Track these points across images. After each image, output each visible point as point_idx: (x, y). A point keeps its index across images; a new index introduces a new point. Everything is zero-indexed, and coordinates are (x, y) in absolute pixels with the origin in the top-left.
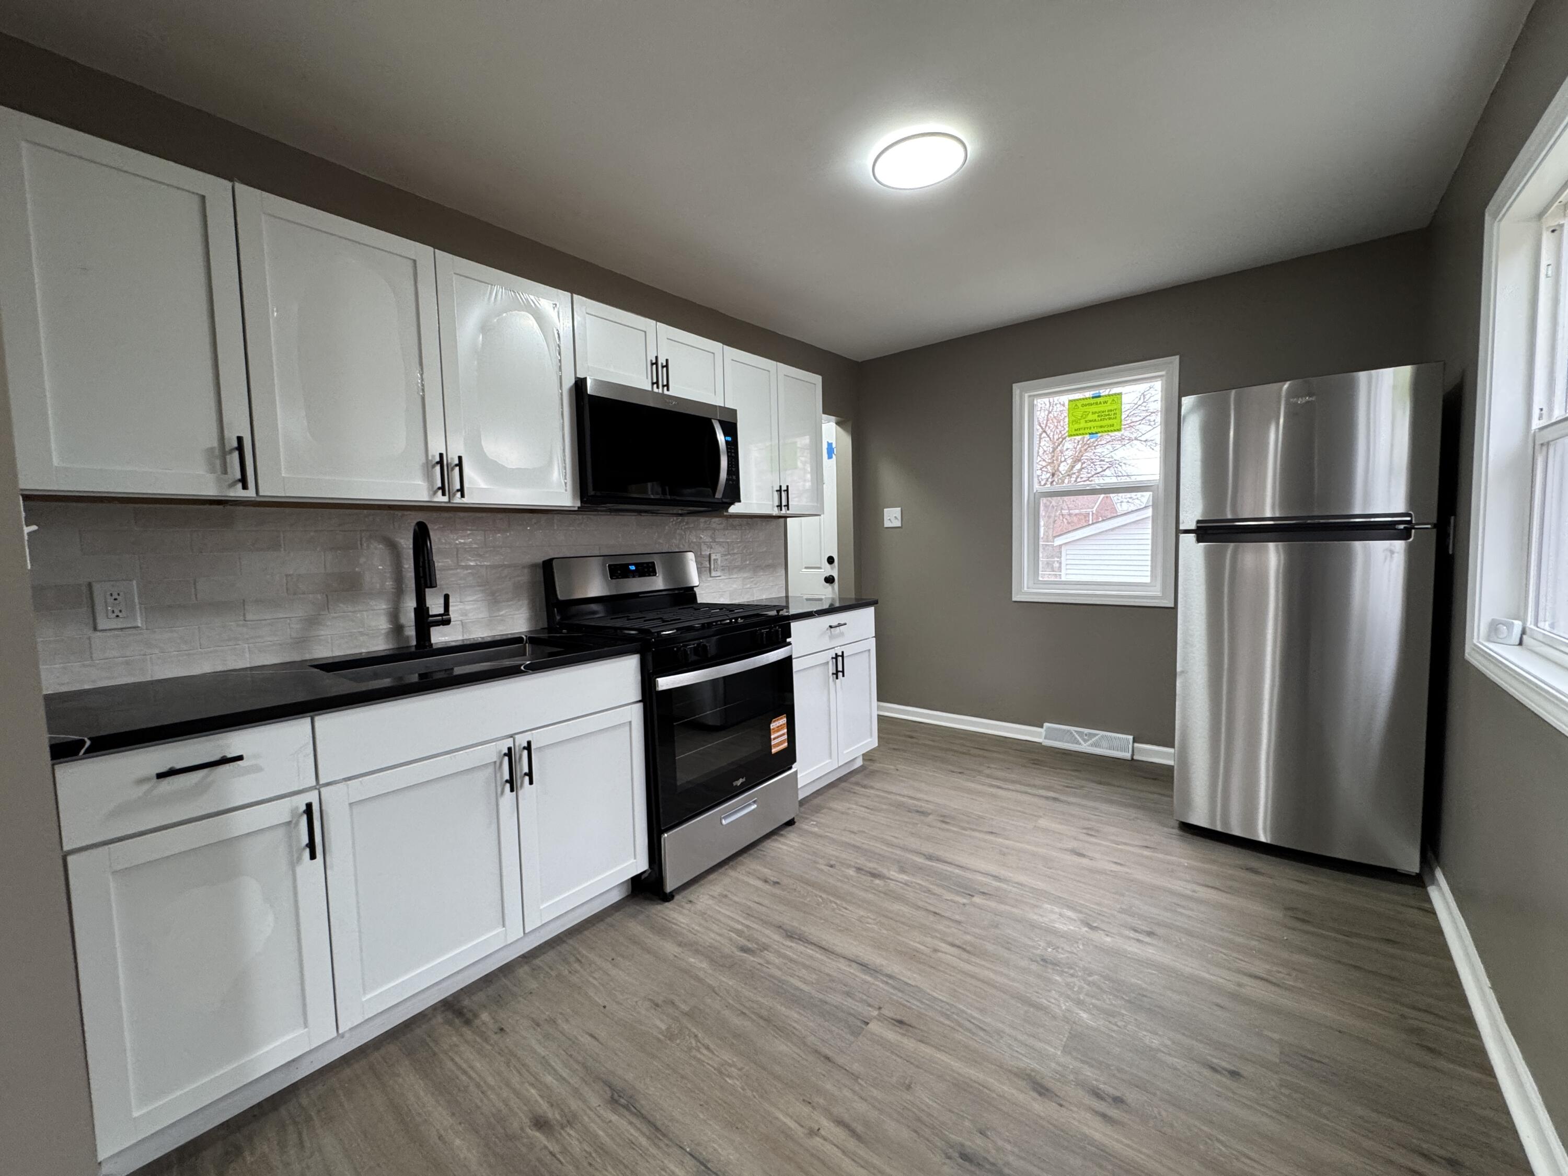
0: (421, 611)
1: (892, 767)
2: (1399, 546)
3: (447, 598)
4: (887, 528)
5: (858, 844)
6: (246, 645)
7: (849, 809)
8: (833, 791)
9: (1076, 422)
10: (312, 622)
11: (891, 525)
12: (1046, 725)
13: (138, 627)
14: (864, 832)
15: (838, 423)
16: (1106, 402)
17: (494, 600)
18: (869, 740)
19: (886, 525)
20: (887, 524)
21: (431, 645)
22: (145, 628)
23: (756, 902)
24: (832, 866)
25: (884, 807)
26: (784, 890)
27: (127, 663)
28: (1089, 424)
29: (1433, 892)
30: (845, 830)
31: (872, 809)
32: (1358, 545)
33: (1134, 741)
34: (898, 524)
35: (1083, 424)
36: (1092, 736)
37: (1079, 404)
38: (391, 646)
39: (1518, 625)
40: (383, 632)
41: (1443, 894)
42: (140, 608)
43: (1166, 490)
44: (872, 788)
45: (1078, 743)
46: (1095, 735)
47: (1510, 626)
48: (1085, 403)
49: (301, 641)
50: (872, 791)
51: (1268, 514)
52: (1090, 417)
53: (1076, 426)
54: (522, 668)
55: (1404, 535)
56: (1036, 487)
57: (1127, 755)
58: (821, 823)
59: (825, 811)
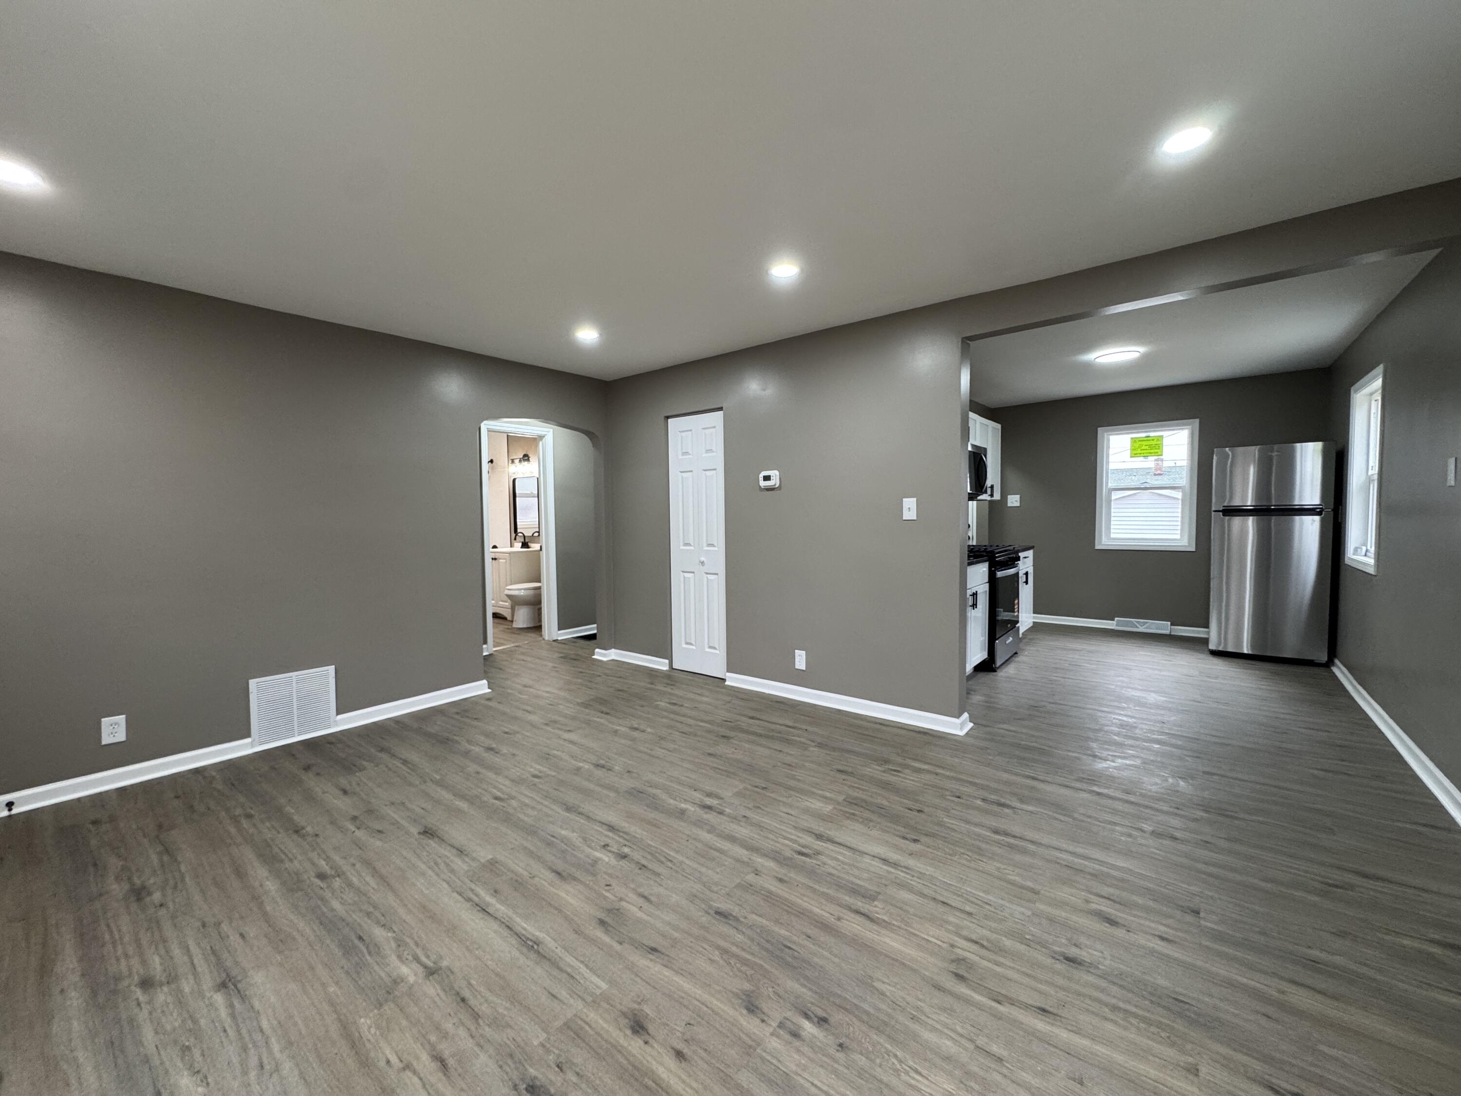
2: (1317, 518)
9: (1134, 450)
11: (1011, 506)
12: (1116, 619)
16: (1153, 440)
20: (1009, 505)
28: (1143, 451)
29: (1335, 670)
32: (1297, 518)
33: (1172, 625)
34: (1018, 504)
35: (1139, 451)
36: (1145, 623)
37: (1137, 440)
39: (1364, 548)
41: (1339, 668)
43: (1191, 488)
45: (1137, 627)
46: (1147, 623)
47: (1362, 549)
48: (1141, 440)
51: (1249, 504)
52: (1144, 447)
53: (1135, 452)
55: (1319, 514)
56: (1110, 485)
57: (1167, 632)
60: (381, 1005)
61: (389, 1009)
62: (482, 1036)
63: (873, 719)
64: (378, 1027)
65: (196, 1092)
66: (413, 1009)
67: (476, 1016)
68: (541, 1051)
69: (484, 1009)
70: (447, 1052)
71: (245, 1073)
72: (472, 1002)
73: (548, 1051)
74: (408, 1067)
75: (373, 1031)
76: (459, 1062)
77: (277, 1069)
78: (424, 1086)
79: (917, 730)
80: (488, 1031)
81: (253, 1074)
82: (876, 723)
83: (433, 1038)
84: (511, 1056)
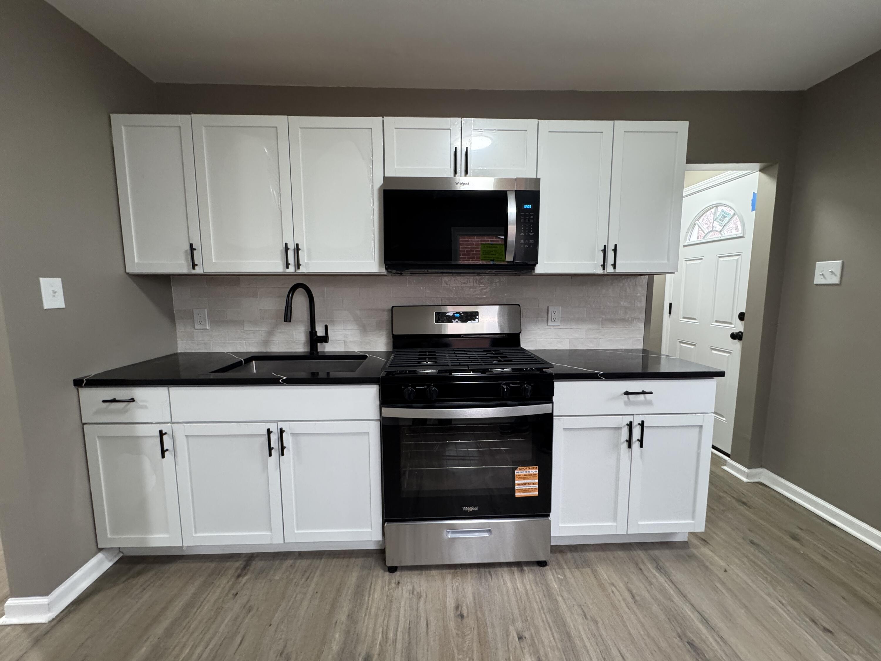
0: (312, 333)
1: (723, 564)
3: (326, 327)
4: (817, 285)
5: (573, 633)
6: (245, 342)
7: (613, 584)
8: (621, 554)
10: (270, 333)
11: (823, 281)
13: (207, 329)
14: (596, 623)
15: (762, 170)
17: (364, 329)
18: (690, 521)
19: (816, 282)
20: (818, 280)
21: (318, 353)
22: (210, 329)
23: (427, 621)
24: (520, 638)
25: (655, 608)
26: (458, 628)
27: (205, 344)
30: (580, 606)
31: (635, 601)
34: (835, 280)
38: (306, 350)
40: (303, 342)
42: (208, 321)
44: (667, 575)
49: (266, 343)
50: (662, 579)
54: (280, 381)
58: (567, 583)
59: (589, 570)
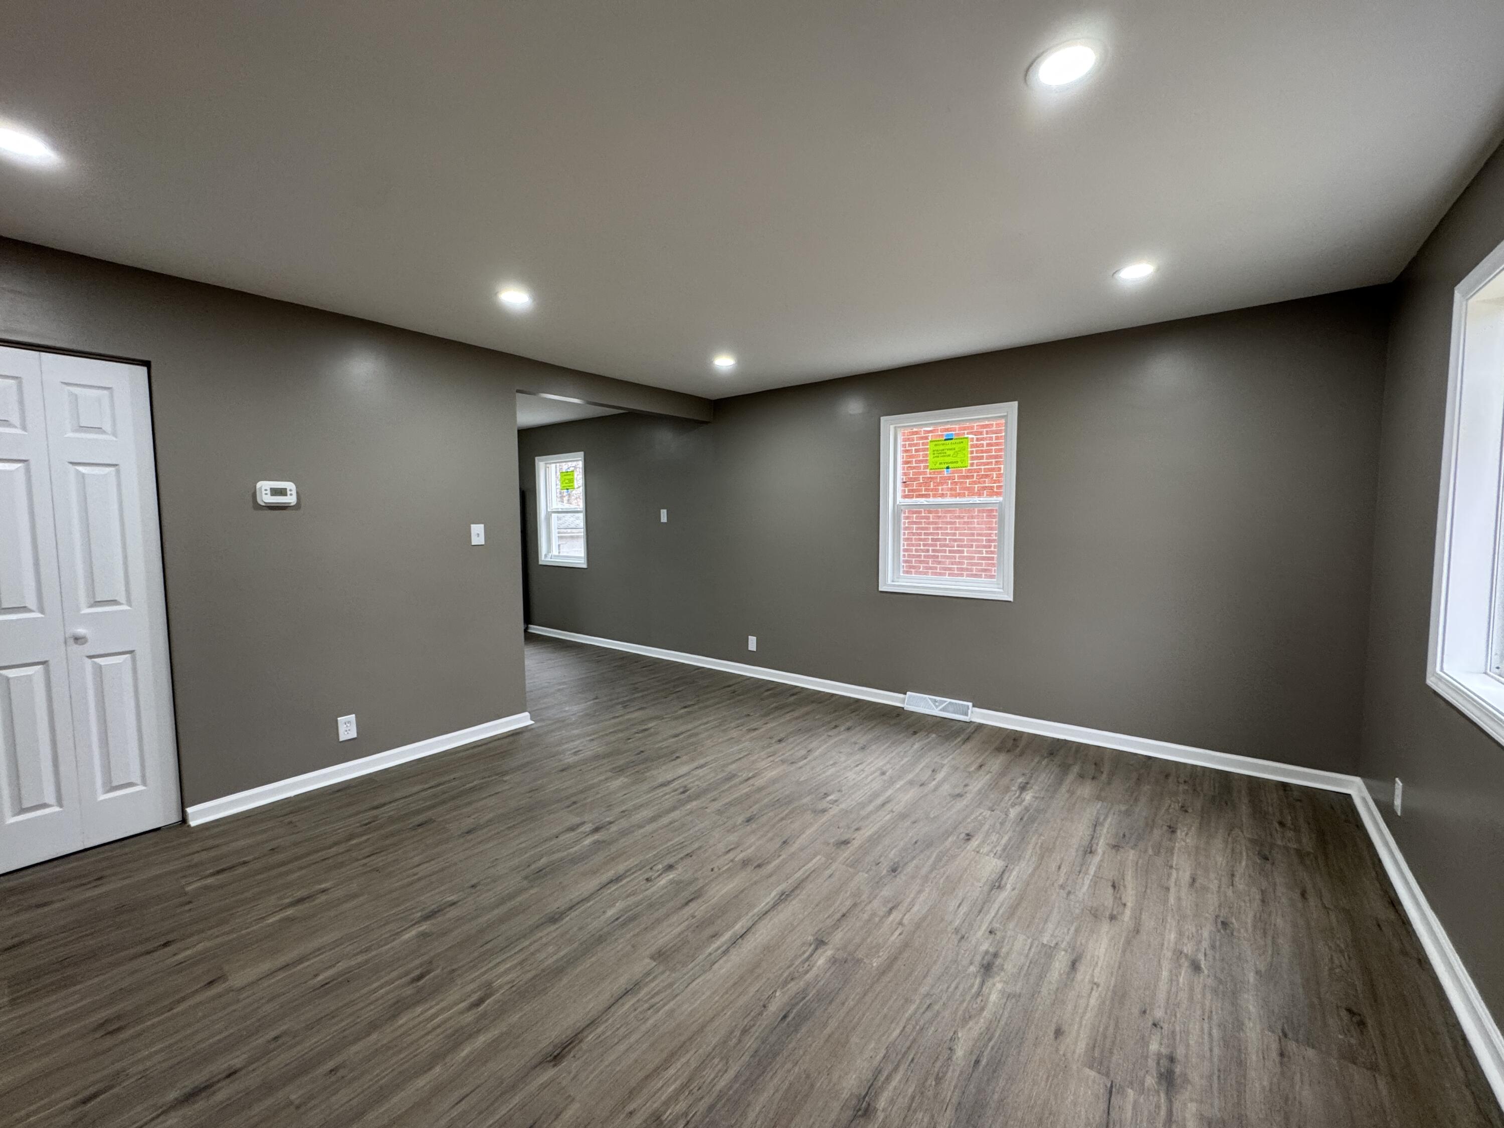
60: (858, 960)
61: (860, 955)
62: (868, 898)
63: (469, 746)
64: (878, 952)
65: (962, 1036)
66: (857, 940)
67: (855, 905)
68: (871, 873)
69: (849, 903)
70: (884, 909)
71: (938, 1012)
72: (844, 910)
73: (871, 869)
74: (900, 923)
75: (881, 954)
76: (888, 902)
77: (928, 995)
78: (909, 911)
79: (506, 735)
80: (864, 897)
81: (936, 1007)
82: (468, 750)
83: (877, 919)
84: (877, 883)
